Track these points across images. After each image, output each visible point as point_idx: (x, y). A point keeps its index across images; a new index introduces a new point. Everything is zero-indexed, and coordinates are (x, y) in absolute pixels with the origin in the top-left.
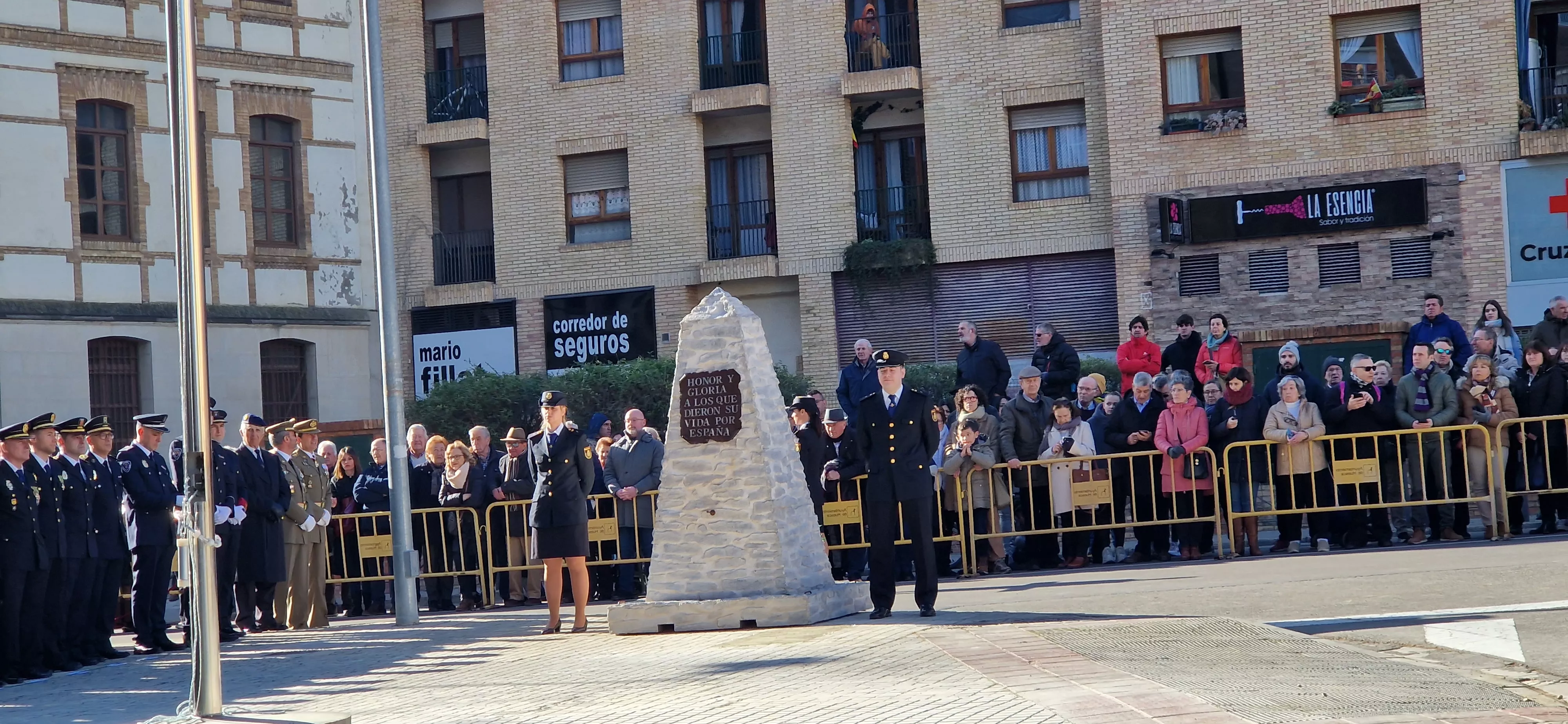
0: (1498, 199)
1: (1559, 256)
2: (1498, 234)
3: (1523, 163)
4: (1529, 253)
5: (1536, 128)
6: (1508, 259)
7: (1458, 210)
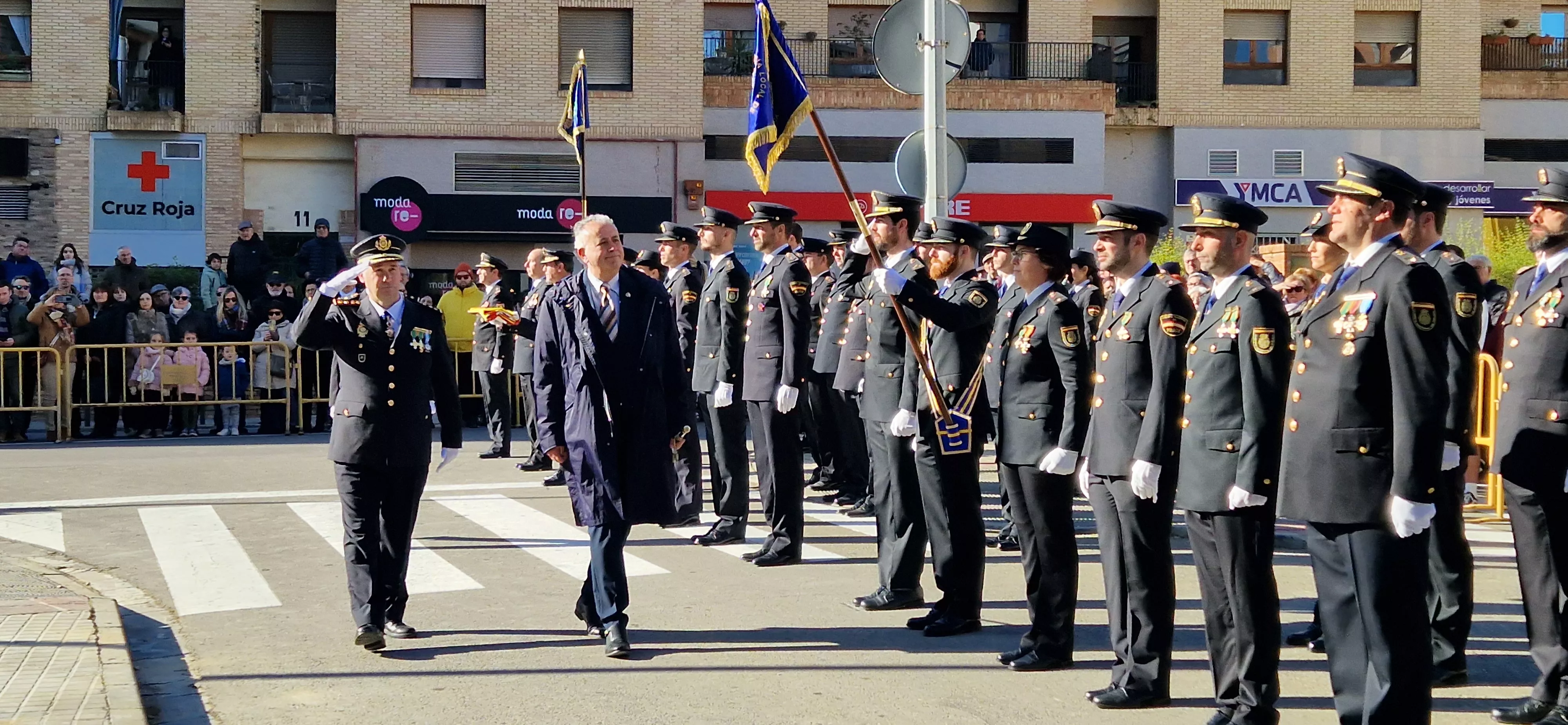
0: (87, 162)
1: (133, 212)
2: (86, 190)
3: (109, 136)
4: (109, 208)
5: (121, 108)
6: (91, 211)
7: (53, 167)
